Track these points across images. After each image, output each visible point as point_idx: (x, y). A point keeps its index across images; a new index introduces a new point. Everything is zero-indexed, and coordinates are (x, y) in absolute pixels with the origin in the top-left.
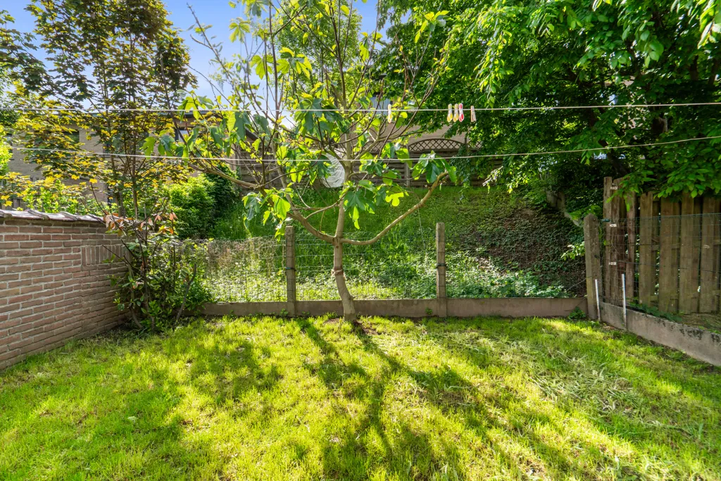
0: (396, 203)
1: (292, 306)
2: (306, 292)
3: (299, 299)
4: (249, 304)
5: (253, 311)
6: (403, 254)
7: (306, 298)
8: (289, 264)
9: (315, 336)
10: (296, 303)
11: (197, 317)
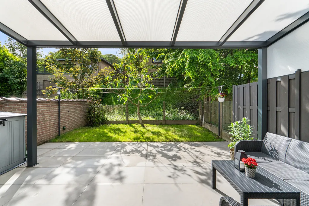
0: (151, 98)
1: (127, 121)
2: (131, 119)
3: (129, 120)
4: (117, 121)
5: (118, 122)
6: (160, 109)
7: (131, 120)
8: (127, 111)
9: (133, 127)
10: (128, 121)
11: (104, 124)
